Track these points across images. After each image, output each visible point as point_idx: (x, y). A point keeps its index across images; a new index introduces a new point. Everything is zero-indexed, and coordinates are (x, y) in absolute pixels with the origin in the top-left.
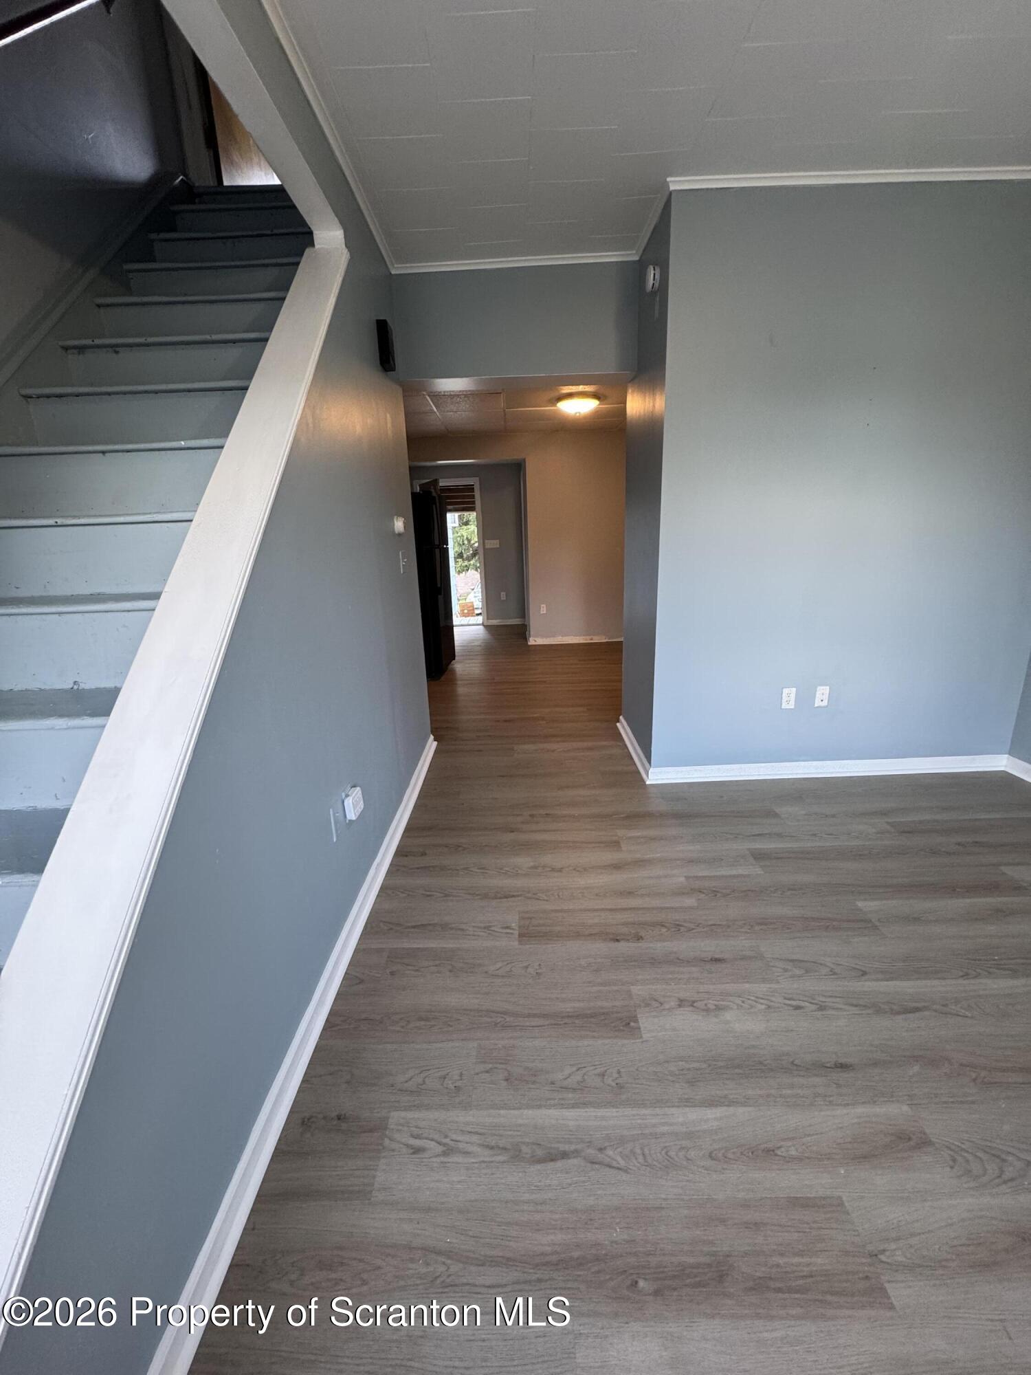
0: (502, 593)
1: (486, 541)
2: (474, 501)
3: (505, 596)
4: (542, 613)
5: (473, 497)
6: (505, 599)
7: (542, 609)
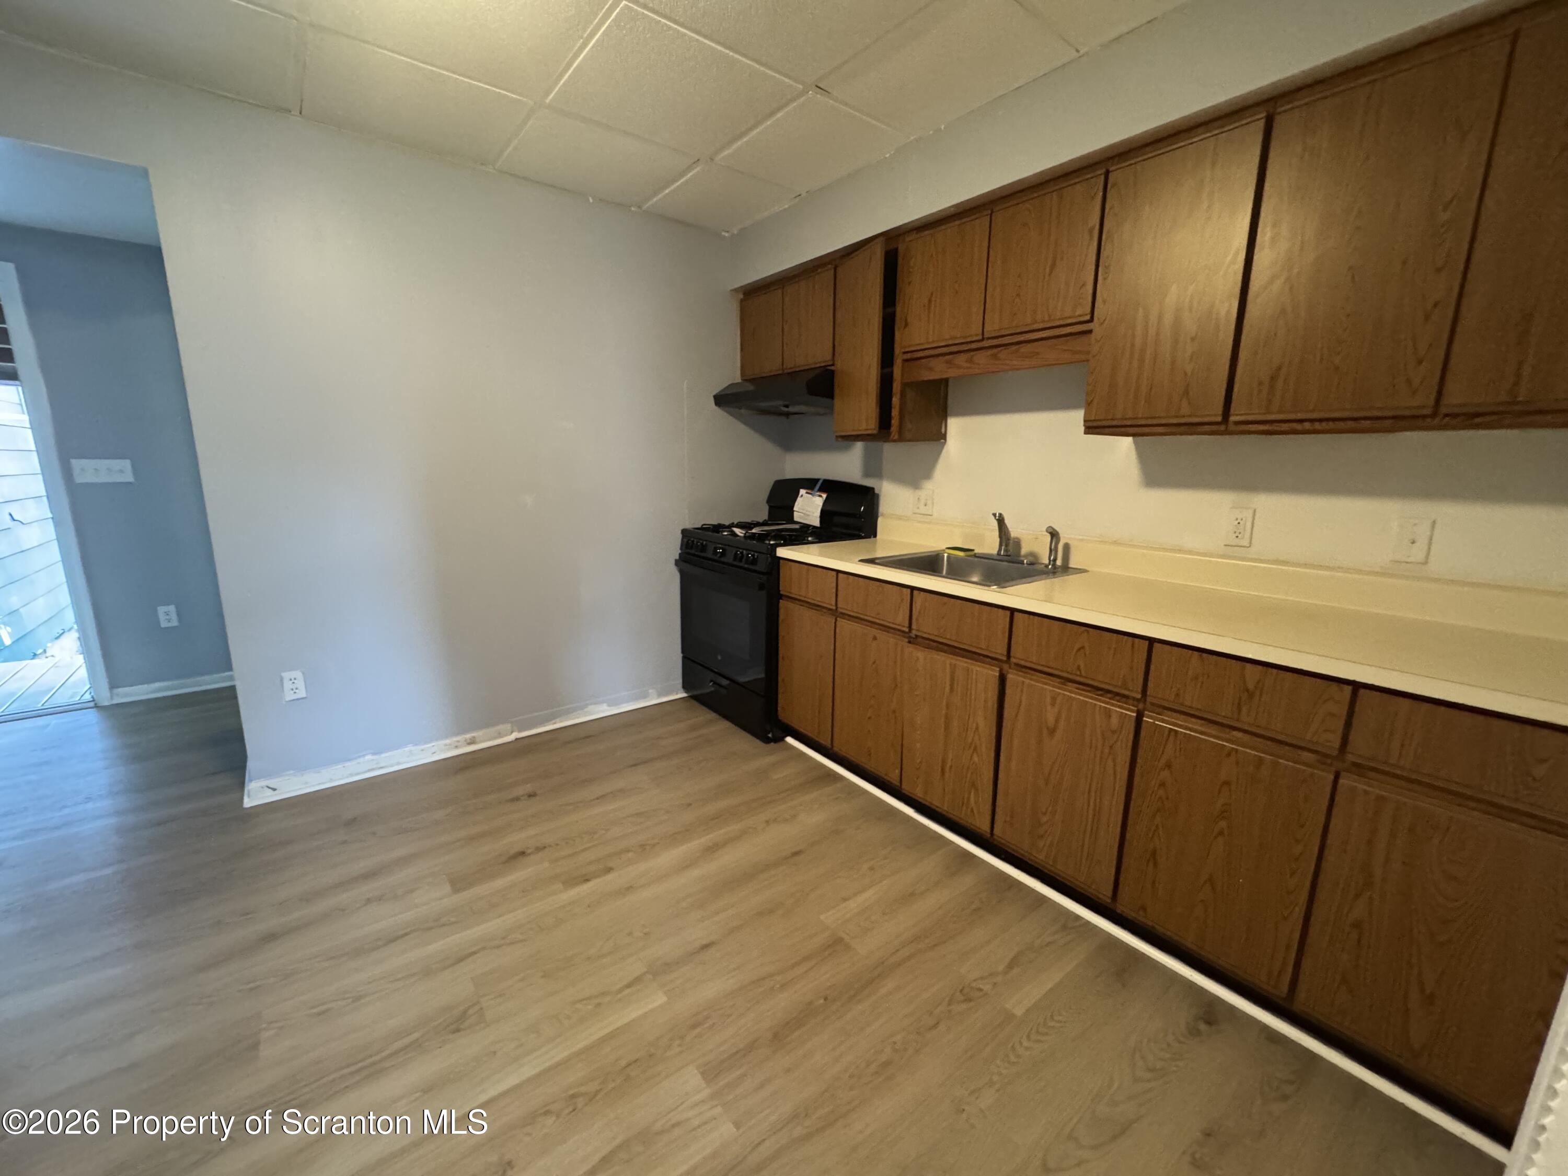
0: (161, 610)
3: (173, 618)
4: (289, 696)
6: (175, 623)
7: (287, 685)
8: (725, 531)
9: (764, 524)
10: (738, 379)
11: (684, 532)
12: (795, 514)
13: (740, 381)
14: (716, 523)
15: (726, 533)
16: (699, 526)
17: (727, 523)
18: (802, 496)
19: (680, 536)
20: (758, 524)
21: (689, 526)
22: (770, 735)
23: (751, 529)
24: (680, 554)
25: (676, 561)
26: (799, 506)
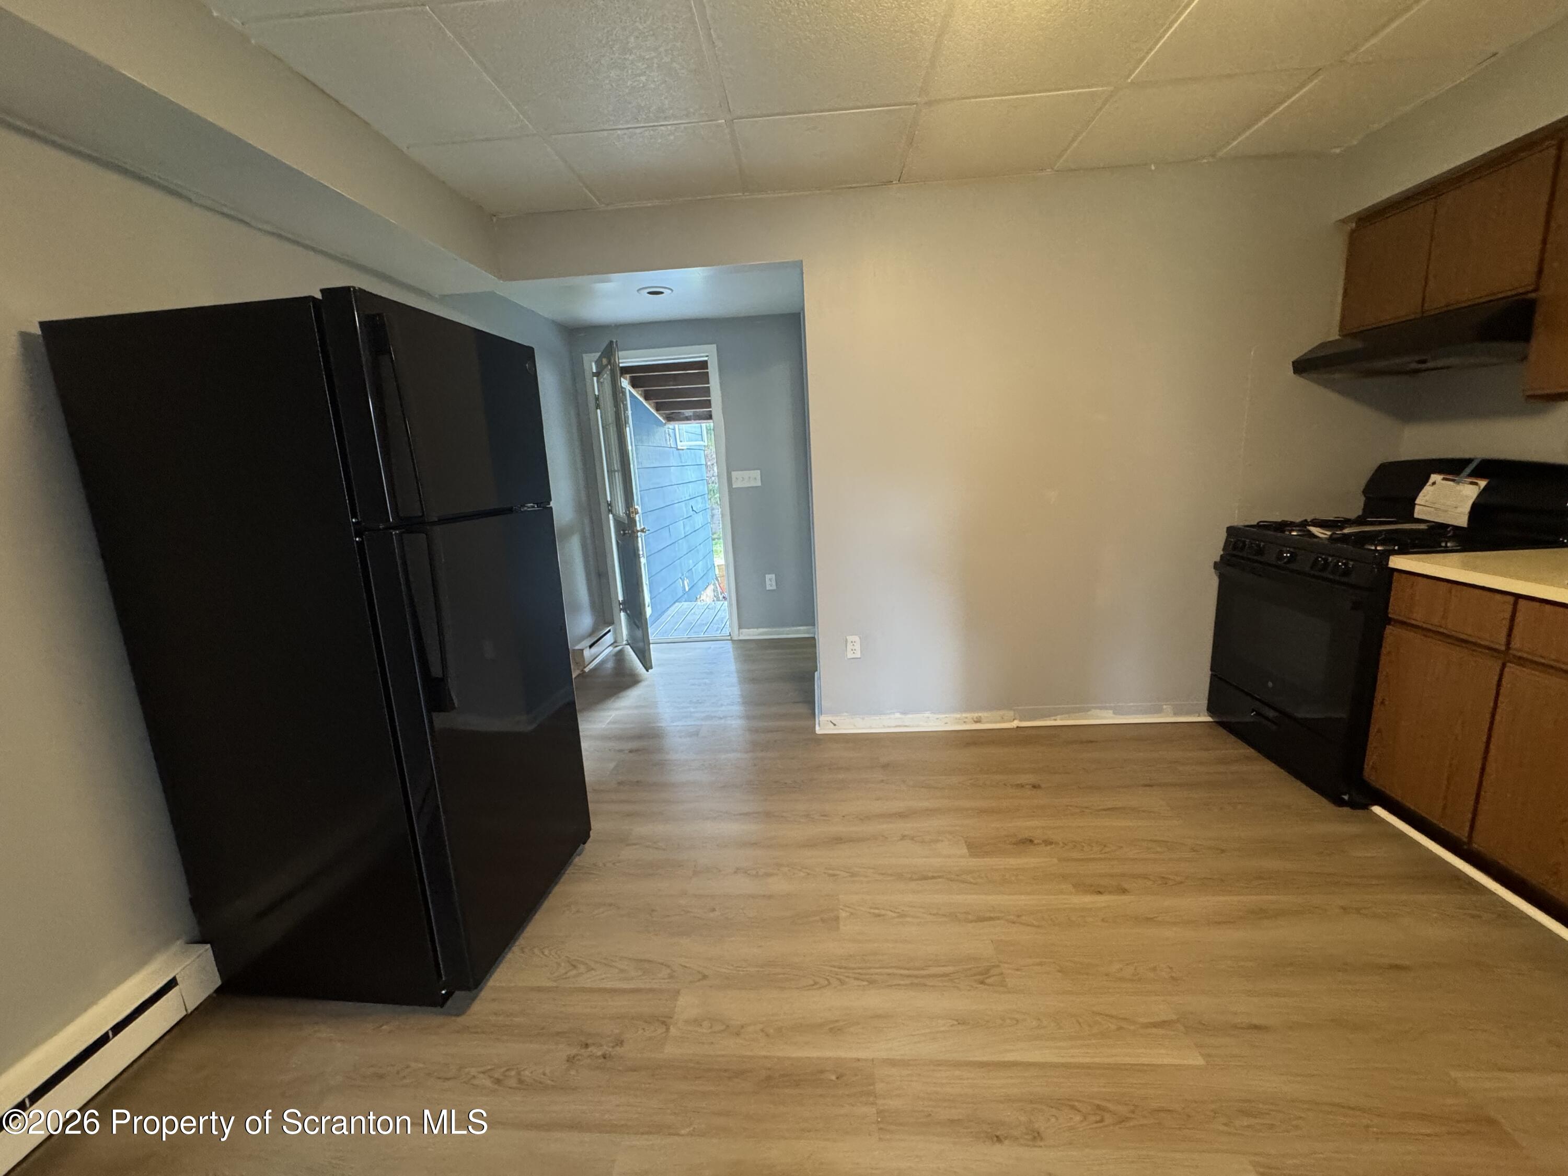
0: (768, 577)
1: (734, 474)
2: (709, 401)
3: (774, 583)
4: (850, 655)
5: (707, 391)
6: (774, 587)
7: (850, 646)
8: (1293, 530)
9: (1359, 521)
10: (1335, 335)
11: (1231, 531)
12: (1417, 508)
13: (1337, 337)
14: (1280, 520)
15: (1294, 533)
16: (1255, 523)
17: (1298, 520)
18: (1434, 483)
19: (1223, 535)
20: (1347, 522)
21: (1237, 522)
22: (1346, 797)
23: (1342, 528)
24: (1221, 556)
25: (1215, 563)
26: (1427, 498)
